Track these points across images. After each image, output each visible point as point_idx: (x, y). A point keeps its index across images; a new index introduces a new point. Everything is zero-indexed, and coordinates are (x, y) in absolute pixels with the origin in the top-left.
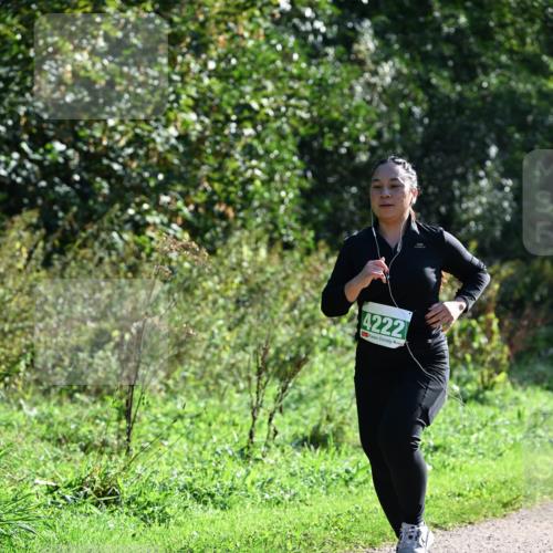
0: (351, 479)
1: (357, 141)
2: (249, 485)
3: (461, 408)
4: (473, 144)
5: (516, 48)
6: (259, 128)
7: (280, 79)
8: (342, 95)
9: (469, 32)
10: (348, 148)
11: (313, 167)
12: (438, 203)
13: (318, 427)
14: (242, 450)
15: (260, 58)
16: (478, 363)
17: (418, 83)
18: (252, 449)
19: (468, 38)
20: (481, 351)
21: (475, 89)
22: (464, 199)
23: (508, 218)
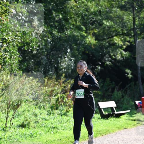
0: (32, 136)
1: (33, 48)
2: (5, 138)
3: (61, 117)
4: (63, 49)
5: (74, 24)
6: (8, 44)
7: (13, 32)
8: (30, 36)
9: (62, 19)
10: (31, 50)
11: (22, 54)
12: (54, 64)
13: (23, 122)
14: (4, 128)
15: (8, 26)
16: (65, 106)
17: (49, 33)
18: (6, 128)
19: (62, 21)
20: (66, 102)
21: (64, 34)
22: (61, 63)
23: (73, 68)
